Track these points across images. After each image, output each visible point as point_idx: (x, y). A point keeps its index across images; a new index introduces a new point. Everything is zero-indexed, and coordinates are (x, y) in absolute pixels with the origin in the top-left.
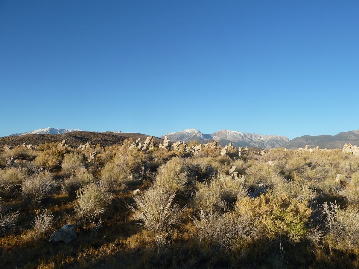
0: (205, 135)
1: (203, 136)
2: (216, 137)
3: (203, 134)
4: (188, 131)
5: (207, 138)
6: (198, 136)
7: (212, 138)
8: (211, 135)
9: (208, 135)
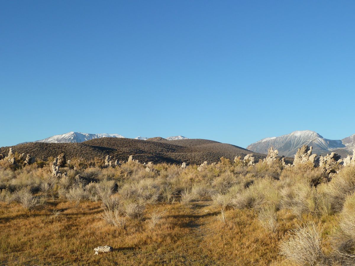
0: (330, 141)
1: (327, 142)
2: (350, 144)
3: (326, 140)
4: (298, 134)
5: (334, 147)
6: (318, 143)
7: (344, 146)
8: (340, 141)
9: (335, 142)
